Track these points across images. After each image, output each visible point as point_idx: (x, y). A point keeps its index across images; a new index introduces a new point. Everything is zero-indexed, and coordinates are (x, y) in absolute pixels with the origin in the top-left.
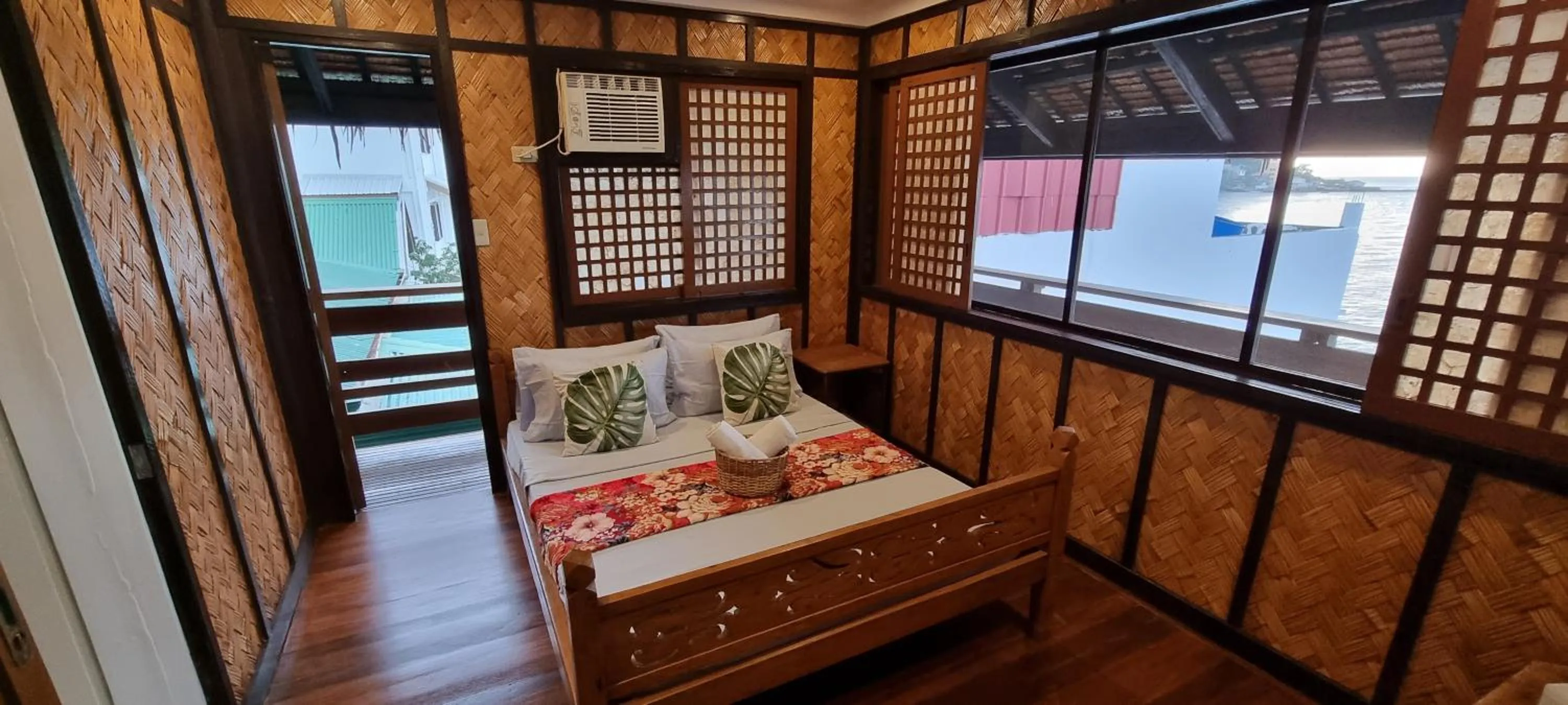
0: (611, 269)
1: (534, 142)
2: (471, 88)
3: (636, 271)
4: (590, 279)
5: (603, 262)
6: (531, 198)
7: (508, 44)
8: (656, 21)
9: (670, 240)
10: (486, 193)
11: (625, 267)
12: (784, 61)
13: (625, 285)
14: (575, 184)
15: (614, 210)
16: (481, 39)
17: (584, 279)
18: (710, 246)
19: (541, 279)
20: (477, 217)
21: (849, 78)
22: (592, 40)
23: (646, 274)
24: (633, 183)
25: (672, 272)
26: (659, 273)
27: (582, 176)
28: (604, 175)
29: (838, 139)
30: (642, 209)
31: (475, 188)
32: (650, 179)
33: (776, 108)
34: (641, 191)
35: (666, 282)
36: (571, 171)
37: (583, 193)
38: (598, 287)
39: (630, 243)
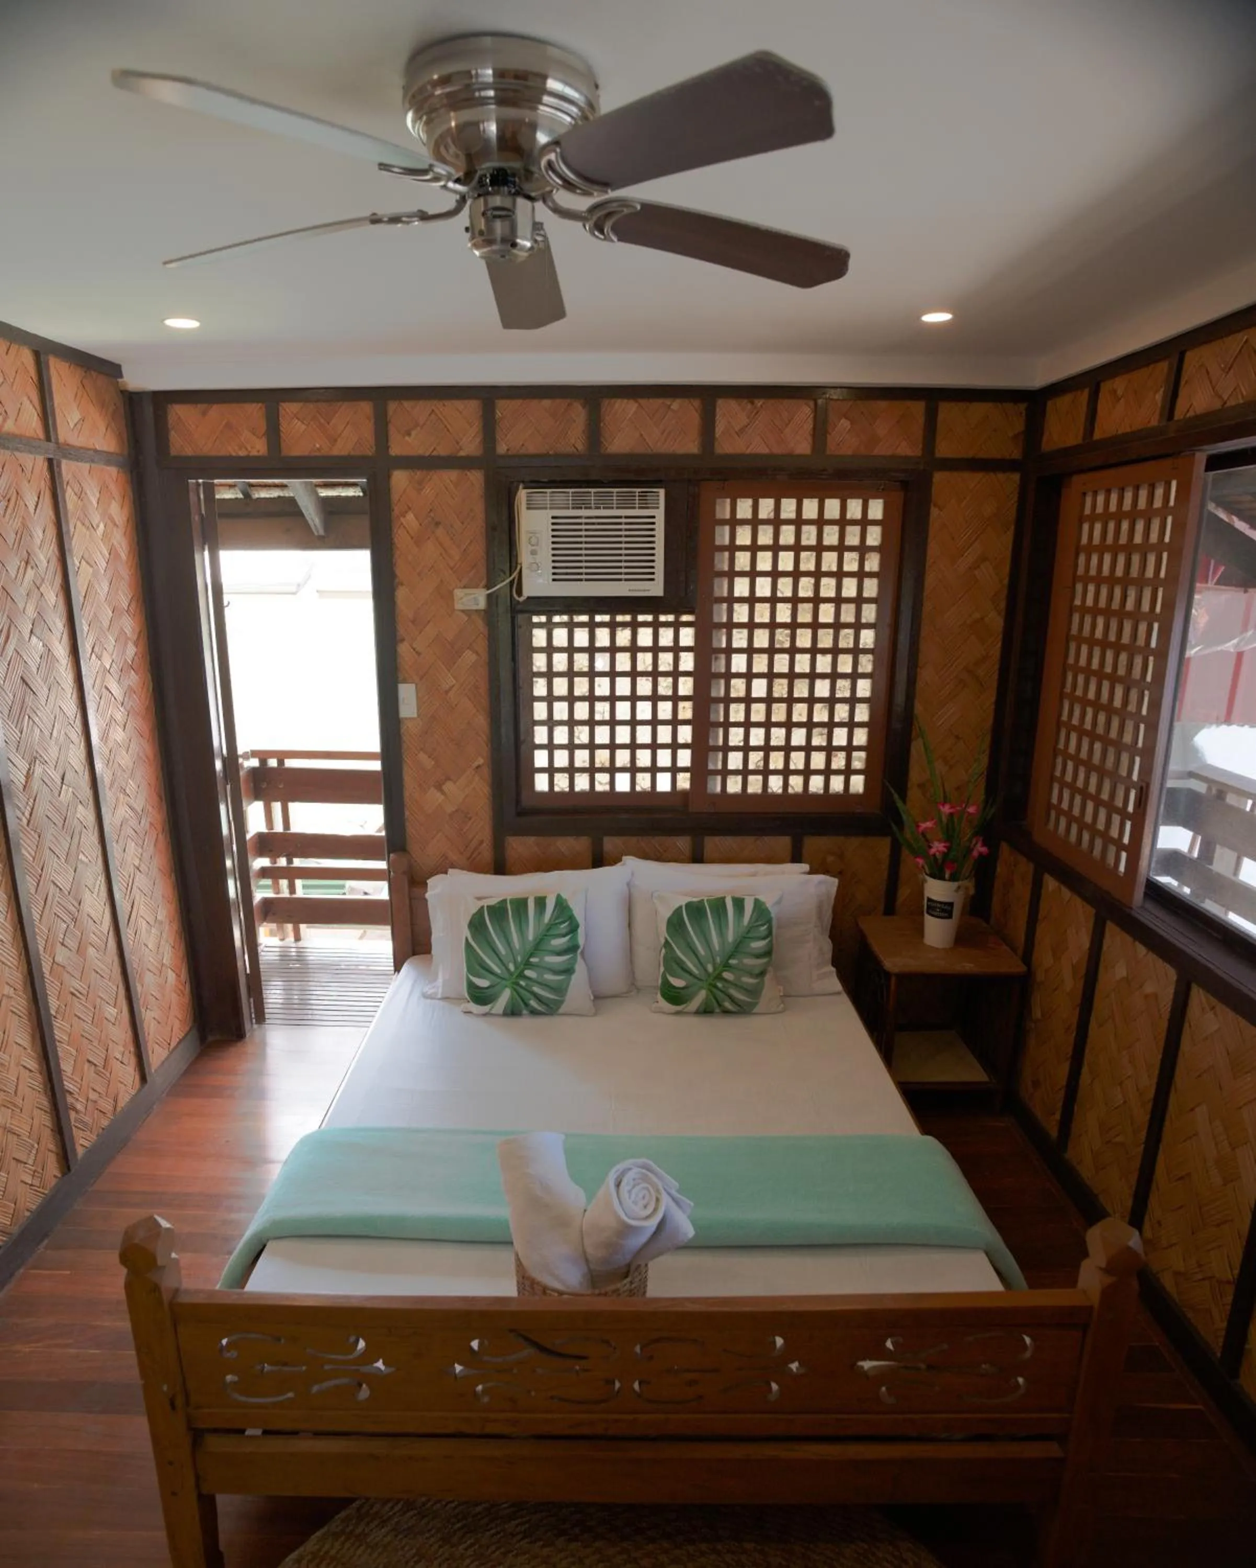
0: (582, 758)
1: (484, 582)
2: (410, 516)
3: (619, 764)
4: (551, 770)
5: (571, 747)
6: (474, 657)
7: (462, 457)
8: (669, 407)
9: (675, 722)
10: (418, 649)
11: (602, 757)
12: (882, 450)
13: (600, 783)
14: (539, 638)
15: (592, 674)
16: (427, 454)
17: (542, 770)
18: (737, 734)
19: (478, 767)
20: (405, 681)
21: (1004, 471)
22: (573, 441)
23: (633, 769)
24: (623, 637)
25: (674, 770)
26: (654, 770)
27: (549, 627)
28: (581, 625)
29: (976, 572)
30: (634, 674)
31: (406, 643)
32: (649, 631)
33: (864, 523)
34: (634, 649)
35: (664, 783)
36: (535, 619)
37: (550, 650)
38: (562, 783)
39: (613, 723)
